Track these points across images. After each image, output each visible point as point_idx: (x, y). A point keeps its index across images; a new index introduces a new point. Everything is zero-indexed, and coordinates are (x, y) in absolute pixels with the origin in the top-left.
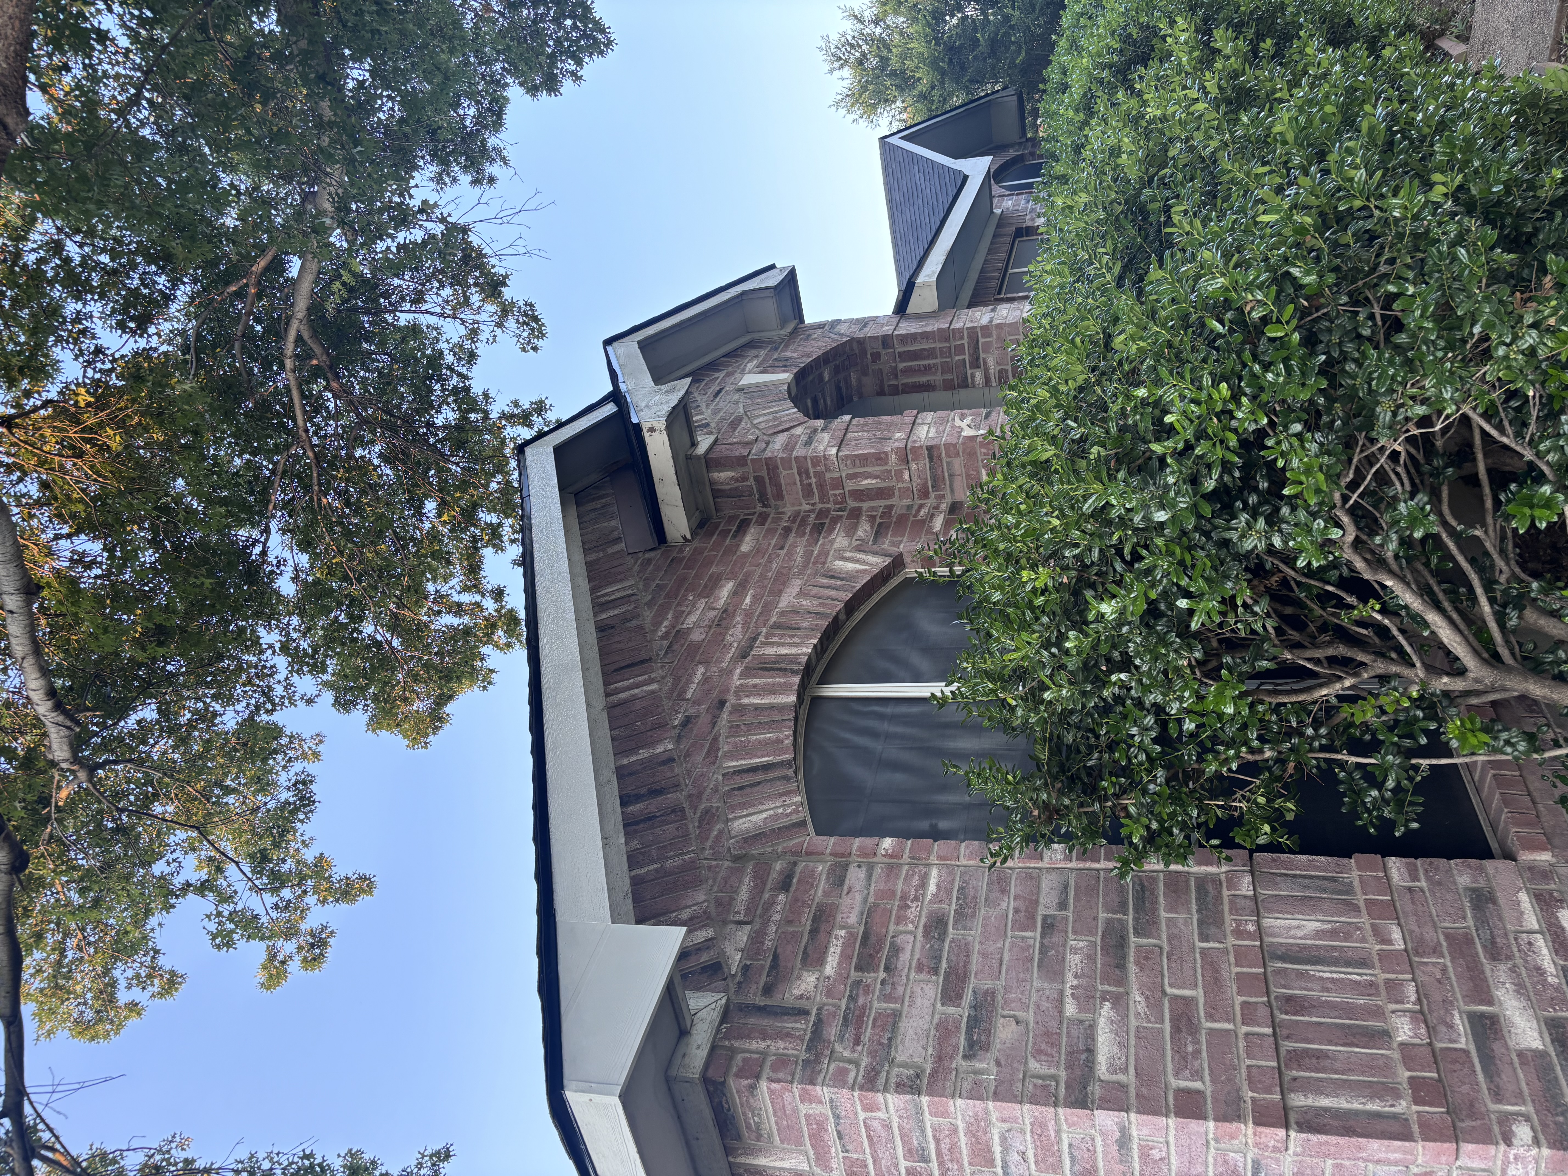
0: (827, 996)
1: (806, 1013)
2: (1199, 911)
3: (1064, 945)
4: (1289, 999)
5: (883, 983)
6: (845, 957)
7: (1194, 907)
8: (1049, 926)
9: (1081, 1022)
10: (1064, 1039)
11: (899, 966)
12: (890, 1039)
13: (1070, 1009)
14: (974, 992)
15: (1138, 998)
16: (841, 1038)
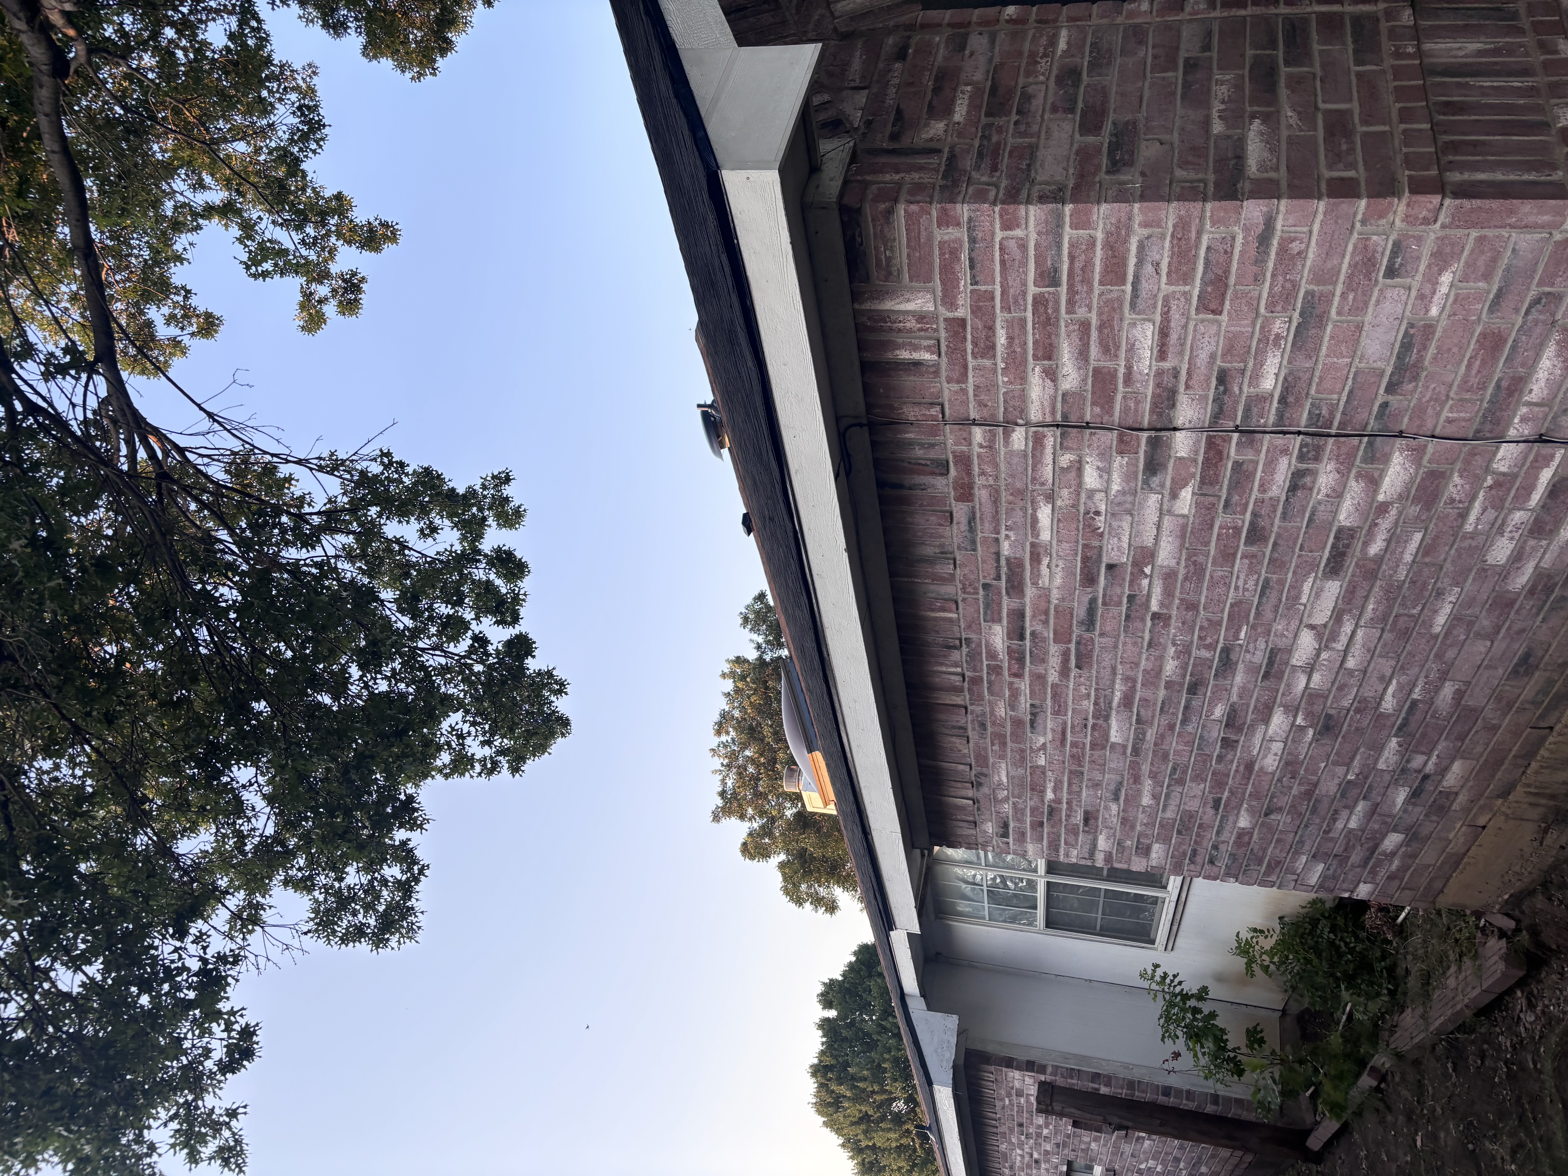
0: (958, 136)
1: (939, 151)
2: (1355, 42)
3: (1209, 79)
4: (1447, 104)
5: (1016, 123)
6: (973, 106)
7: (1349, 40)
8: (1191, 66)
9: (1229, 137)
10: (1212, 151)
11: (1033, 109)
12: (1029, 165)
13: (1218, 127)
14: (1114, 123)
15: (1290, 114)
16: (977, 168)
